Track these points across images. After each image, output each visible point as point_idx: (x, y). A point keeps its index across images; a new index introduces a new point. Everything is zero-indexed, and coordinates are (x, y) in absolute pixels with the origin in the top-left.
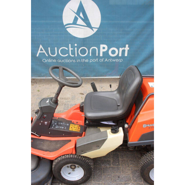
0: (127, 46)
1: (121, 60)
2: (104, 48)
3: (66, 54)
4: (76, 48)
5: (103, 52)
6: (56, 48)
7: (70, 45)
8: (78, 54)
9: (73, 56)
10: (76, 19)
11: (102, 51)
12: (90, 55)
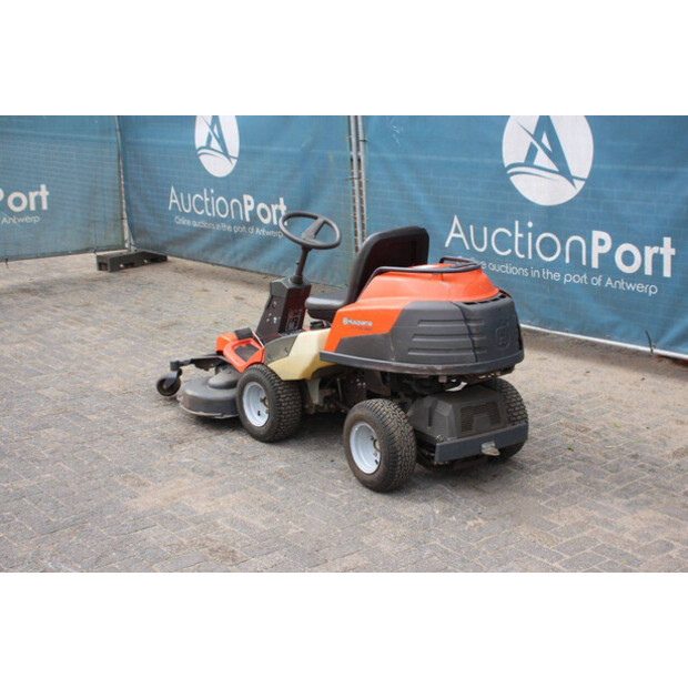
0: (667, 241)
1: (653, 290)
2: (602, 242)
3: (507, 250)
4: (530, 234)
5: (601, 256)
6: (485, 229)
7: (517, 223)
8: (534, 251)
9: (523, 256)
10: (532, 152)
11: (597, 250)
12: (567, 260)
